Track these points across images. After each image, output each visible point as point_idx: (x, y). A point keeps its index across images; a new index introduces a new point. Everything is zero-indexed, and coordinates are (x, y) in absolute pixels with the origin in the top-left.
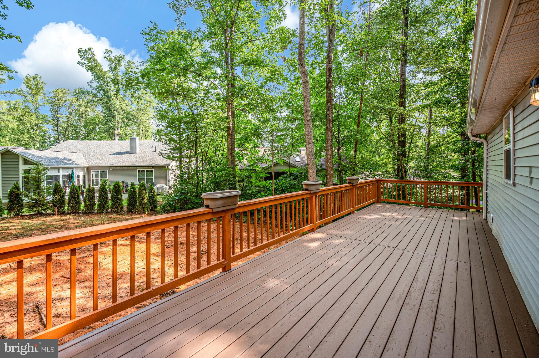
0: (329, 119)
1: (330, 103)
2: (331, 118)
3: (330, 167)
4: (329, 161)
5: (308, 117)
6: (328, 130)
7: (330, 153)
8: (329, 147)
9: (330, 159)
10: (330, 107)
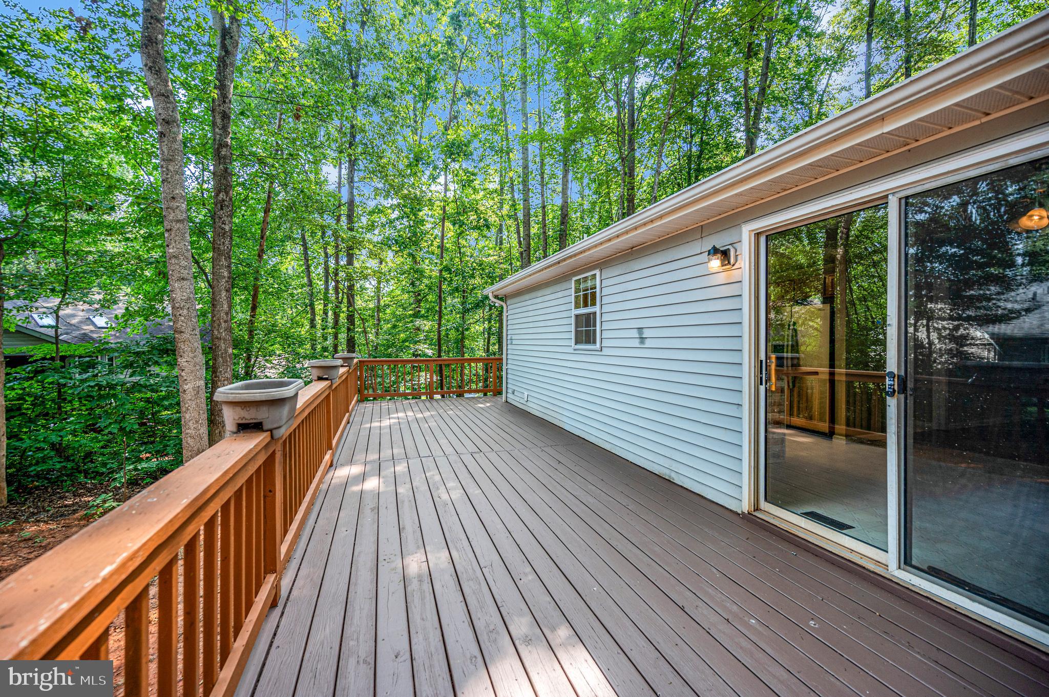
0: (223, 229)
1: (227, 193)
2: (227, 228)
3: (225, 340)
4: (223, 325)
5: (177, 211)
6: (219, 255)
7: (225, 306)
8: (224, 294)
9: (225, 322)
10: (226, 203)
